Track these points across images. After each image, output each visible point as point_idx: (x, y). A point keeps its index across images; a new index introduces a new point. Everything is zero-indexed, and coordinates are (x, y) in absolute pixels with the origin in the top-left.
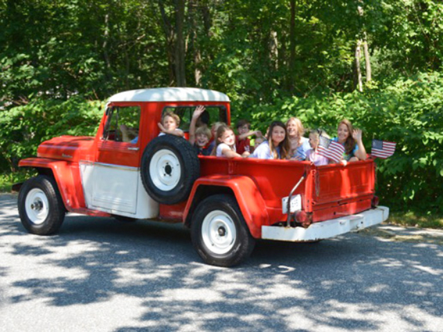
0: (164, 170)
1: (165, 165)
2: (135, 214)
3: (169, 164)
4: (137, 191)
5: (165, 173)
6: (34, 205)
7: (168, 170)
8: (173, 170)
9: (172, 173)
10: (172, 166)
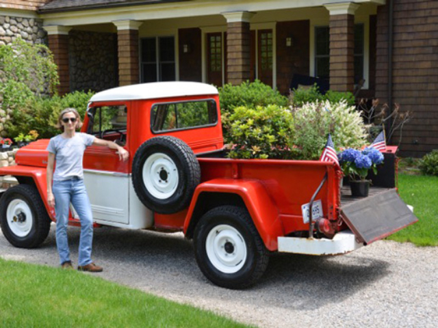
0: (158, 176)
1: (159, 170)
2: (128, 224)
3: (165, 169)
4: (129, 199)
5: (160, 179)
6: (17, 217)
7: (164, 175)
8: (169, 175)
9: (168, 179)
10: (167, 171)
